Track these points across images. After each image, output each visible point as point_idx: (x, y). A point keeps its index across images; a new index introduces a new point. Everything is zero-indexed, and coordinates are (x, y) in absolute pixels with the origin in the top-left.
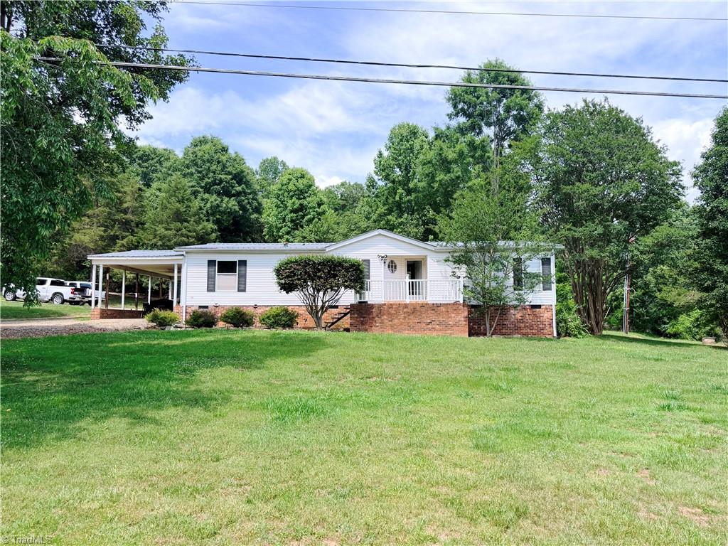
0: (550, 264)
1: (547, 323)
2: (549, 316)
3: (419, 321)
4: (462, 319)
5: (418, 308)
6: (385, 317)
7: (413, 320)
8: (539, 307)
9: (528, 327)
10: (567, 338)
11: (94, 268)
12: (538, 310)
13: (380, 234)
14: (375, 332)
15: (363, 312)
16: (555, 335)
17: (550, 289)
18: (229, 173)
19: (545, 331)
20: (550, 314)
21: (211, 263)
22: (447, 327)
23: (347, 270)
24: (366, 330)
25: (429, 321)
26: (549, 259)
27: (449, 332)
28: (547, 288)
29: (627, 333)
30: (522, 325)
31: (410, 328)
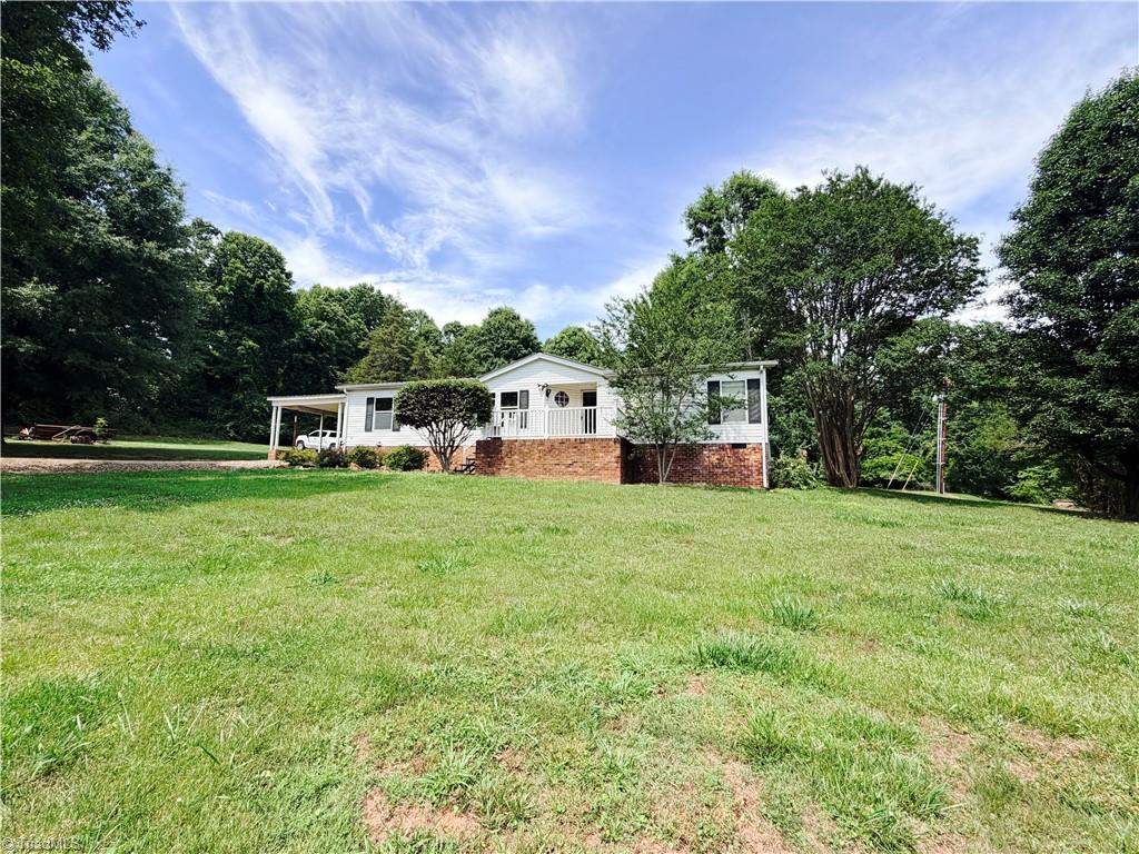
0: (759, 388)
1: (754, 469)
2: (760, 459)
3: (557, 462)
4: (613, 460)
5: (556, 445)
6: (516, 457)
7: (550, 460)
8: (743, 446)
9: (727, 472)
10: (785, 490)
11: (274, 409)
12: (741, 450)
13: (540, 359)
14: (504, 476)
15: (491, 450)
16: (766, 484)
17: (759, 421)
18: (517, 338)
19: (751, 479)
20: (758, 455)
21: (370, 401)
22: (593, 470)
23: (463, 396)
24: (493, 474)
25: (570, 462)
26: (758, 380)
27: (596, 477)
28: (755, 420)
29: (941, 492)
30: (720, 471)
31: (546, 471)
